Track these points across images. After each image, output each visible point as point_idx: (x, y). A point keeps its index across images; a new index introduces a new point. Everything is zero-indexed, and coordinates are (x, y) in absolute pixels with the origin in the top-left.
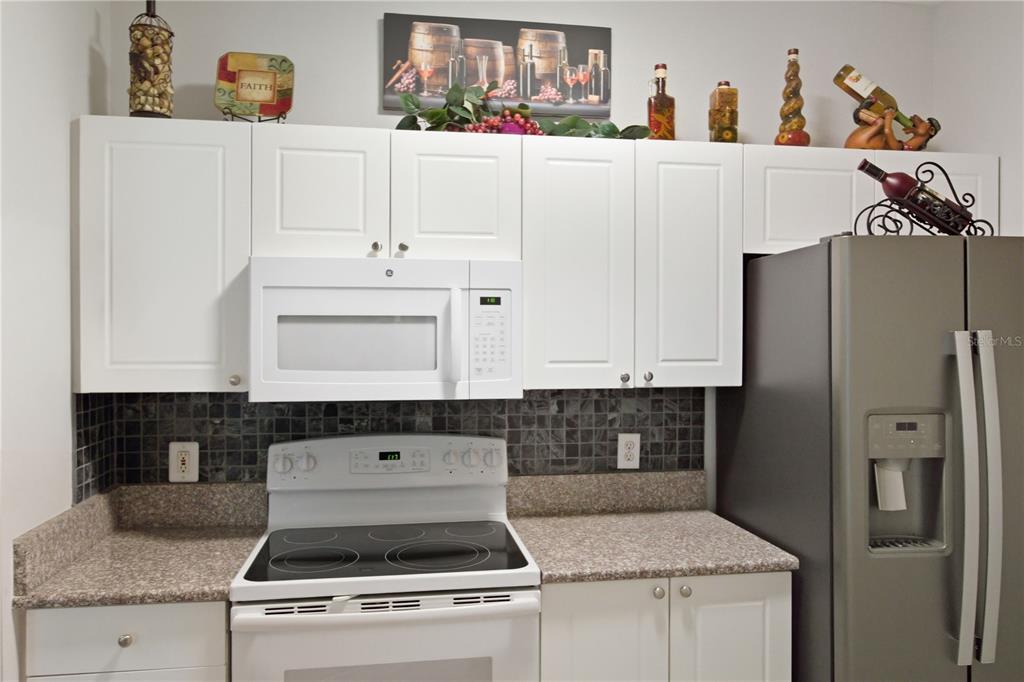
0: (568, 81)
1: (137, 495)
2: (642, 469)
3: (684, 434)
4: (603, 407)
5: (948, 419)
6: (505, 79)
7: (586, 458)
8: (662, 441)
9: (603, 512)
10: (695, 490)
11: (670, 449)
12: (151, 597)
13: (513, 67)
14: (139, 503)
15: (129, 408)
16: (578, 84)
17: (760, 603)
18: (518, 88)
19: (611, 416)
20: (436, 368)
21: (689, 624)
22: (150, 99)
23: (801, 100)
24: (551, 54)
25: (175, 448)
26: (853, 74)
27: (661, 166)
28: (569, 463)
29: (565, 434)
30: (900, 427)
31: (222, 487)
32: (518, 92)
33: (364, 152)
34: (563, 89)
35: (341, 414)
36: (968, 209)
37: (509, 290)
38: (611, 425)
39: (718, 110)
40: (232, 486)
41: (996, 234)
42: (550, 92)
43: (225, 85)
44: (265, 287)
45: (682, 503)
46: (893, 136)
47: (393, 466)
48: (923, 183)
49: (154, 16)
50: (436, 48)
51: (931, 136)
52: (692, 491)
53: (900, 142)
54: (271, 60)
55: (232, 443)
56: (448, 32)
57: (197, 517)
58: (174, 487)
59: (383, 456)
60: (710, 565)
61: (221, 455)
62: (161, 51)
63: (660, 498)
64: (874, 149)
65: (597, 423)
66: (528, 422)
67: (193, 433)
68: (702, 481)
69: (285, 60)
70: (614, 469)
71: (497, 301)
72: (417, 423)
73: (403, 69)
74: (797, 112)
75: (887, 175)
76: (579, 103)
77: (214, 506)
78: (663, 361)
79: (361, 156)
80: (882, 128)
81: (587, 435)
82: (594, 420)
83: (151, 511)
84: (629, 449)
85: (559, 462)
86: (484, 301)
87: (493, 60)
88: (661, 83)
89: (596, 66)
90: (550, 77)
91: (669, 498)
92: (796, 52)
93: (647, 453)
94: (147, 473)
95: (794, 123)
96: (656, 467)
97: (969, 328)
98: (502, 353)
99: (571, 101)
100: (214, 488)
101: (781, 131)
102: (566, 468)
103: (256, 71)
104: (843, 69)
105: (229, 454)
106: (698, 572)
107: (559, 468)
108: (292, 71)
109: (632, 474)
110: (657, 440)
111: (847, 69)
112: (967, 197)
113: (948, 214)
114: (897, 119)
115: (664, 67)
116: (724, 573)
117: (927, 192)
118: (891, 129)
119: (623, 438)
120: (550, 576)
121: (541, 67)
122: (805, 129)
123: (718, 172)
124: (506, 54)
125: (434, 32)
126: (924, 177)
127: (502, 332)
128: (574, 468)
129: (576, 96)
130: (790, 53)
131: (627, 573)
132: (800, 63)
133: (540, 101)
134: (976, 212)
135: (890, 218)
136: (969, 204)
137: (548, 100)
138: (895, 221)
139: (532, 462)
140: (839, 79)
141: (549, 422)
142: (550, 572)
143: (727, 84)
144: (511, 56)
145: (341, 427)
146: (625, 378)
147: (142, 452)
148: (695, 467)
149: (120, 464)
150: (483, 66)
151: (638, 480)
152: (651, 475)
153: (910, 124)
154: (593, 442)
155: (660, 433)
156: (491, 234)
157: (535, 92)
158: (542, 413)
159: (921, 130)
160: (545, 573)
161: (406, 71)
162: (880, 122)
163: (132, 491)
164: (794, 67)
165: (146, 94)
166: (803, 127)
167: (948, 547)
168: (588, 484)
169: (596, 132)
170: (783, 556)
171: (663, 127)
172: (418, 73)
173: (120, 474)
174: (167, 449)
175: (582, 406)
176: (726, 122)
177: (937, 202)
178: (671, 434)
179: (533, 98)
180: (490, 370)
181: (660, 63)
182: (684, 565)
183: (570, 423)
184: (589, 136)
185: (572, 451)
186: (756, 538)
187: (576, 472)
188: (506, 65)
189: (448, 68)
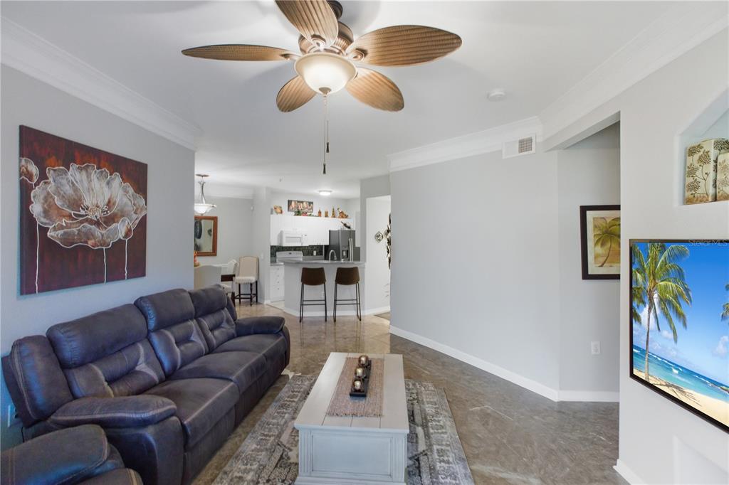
19: (313, 248)
27: (319, 220)
29: (308, 251)
50: (294, 204)
69: (280, 206)
89: (312, 207)
95: (334, 215)
99: (310, 212)
119: (314, 251)
123: (326, 221)
154: (311, 251)
155: (318, 250)
168: (311, 257)
171: (319, 216)
172: (293, 207)
175: (310, 247)
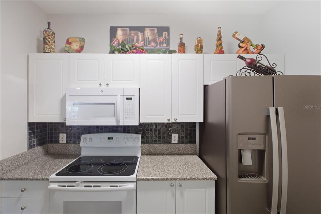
0: (158, 41)
1: (52, 146)
2: (178, 143)
3: (190, 134)
4: (167, 127)
5: (267, 137)
6: (141, 41)
7: (163, 140)
8: (184, 136)
9: (167, 154)
10: (193, 149)
11: (186, 138)
12: (29, 179)
13: (143, 38)
14: (52, 148)
15: (50, 125)
16: (160, 42)
17: (205, 189)
18: (144, 43)
19: (170, 129)
20: (114, 116)
21: (182, 195)
22: (47, 49)
23: (222, 41)
24: (153, 34)
25: (61, 135)
26: (238, 34)
27: (179, 61)
28: (158, 141)
29: (157, 134)
30: (249, 139)
31: (71, 145)
32: (144, 45)
33: (98, 60)
34: (156, 43)
35: (100, 128)
36: (274, 68)
37: (134, 95)
38: (170, 131)
39: (197, 45)
40: (74, 145)
41: (284, 75)
42: (153, 44)
43: (68, 45)
44: (70, 96)
45: (189, 153)
46: (250, 50)
47: (111, 141)
48: (258, 61)
49: (50, 29)
50: (123, 34)
51: (262, 50)
52: (192, 149)
53: (252, 52)
54: (80, 39)
55: (74, 134)
56: (126, 30)
57: (65, 152)
58: (60, 145)
59: (109, 138)
60: (188, 177)
61: (71, 137)
62: (50, 37)
63: (183, 151)
64: (244, 54)
65: (166, 131)
66: (148, 130)
67: (65, 131)
68: (195, 147)
69: (83, 39)
70: (171, 143)
71: (131, 99)
72: (119, 130)
73: (115, 40)
74: (221, 44)
75: (246, 59)
76: (160, 47)
77: (69, 150)
78: (180, 115)
79: (97, 61)
80: (247, 48)
81: (163, 134)
82: (165, 130)
83: (55, 150)
84: (175, 138)
85: (156, 141)
86: (127, 99)
87: (138, 36)
88: (181, 39)
89: (165, 37)
90: (153, 40)
91: (186, 151)
92: (220, 28)
93: (180, 139)
94: (55, 141)
95: (220, 47)
96: (182, 143)
97: (275, 106)
98: (132, 113)
99: (159, 46)
100: (69, 145)
101: (216, 50)
102: (158, 142)
103: (76, 42)
104: (235, 33)
105: (73, 137)
106: (184, 179)
107: (156, 142)
108: (85, 41)
109: (175, 145)
110: (183, 136)
111: (236, 33)
112: (274, 65)
113: (267, 69)
114: (251, 45)
115: (182, 34)
116: (193, 180)
117: (260, 63)
118: (249, 48)
119: (173, 135)
120: (139, 179)
121: (150, 38)
122: (223, 49)
123: (196, 62)
124: (141, 35)
125: (123, 30)
126: (259, 59)
127: (133, 107)
128: (160, 142)
129: (160, 45)
130: (218, 28)
131: (162, 179)
132: (221, 31)
133: (150, 47)
134: (277, 69)
135: (247, 72)
136: (275, 67)
137: (152, 46)
138: (249, 73)
139: (149, 141)
140: (234, 35)
141: (153, 130)
142: (139, 177)
143: (200, 38)
144: (143, 35)
145: (100, 131)
146: (169, 120)
147: (53, 136)
148: (193, 143)
149: (49, 138)
150: (135, 38)
151: (177, 146)
152: (181, 145)
153: (256, 46)
154: (165, 136)
155: (184, 134)
156: (131, 81)
157: (149, 44)
158: (151, 128)
159: (259, 48)
160: (137, 178)
161: (116, 41)
162: (246, 46)
163: (50, 145)
164: (220, 32)
165: (46, 48)
166: (222, 49)
167: (267, 180)
168: (163, 147)
169: (161, 52)
170: (212, 175)
171: (181, 51)
172: (119, 41)
173: (48, 141)
174: (59, 135)
175: (162, 126)
176: (199, 48)
177: (263, 66)
178: (186, 134)
179: (149, 46)
180: (129, 118)
181: (181, 33)
182: (180, 177)
183: (159, 131)
184: (159, 53)
185: (159, 138)
186: (206, 167)
187: (160, 144)
188: (141, 38)
189: (126, 40)
